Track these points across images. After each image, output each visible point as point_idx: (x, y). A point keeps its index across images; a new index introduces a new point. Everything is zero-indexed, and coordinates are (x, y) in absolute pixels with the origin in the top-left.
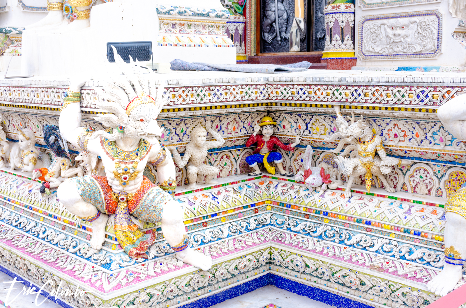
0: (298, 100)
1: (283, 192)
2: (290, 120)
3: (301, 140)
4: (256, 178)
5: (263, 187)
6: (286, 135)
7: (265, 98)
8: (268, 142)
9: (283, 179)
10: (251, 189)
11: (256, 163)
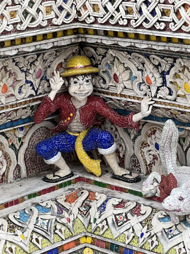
0: (141, 26)
1: (117, 220)
2: (128, 64)
3: (153, 107)
4: (61, 186)
5: (75, 207)
6: (121, 95)
7: (71, 18)
8: (82, 109)
9: (117, 188)
10: (48, 216)
11: (59, 154)
